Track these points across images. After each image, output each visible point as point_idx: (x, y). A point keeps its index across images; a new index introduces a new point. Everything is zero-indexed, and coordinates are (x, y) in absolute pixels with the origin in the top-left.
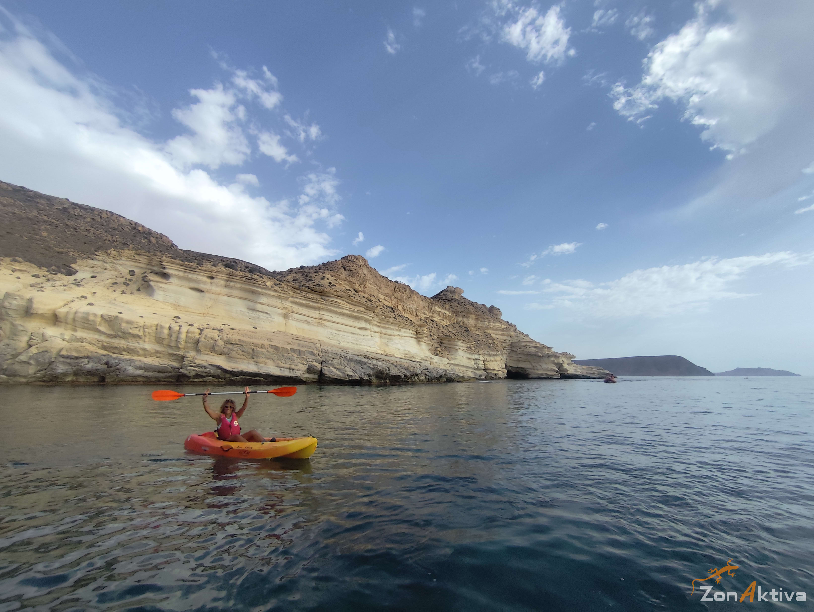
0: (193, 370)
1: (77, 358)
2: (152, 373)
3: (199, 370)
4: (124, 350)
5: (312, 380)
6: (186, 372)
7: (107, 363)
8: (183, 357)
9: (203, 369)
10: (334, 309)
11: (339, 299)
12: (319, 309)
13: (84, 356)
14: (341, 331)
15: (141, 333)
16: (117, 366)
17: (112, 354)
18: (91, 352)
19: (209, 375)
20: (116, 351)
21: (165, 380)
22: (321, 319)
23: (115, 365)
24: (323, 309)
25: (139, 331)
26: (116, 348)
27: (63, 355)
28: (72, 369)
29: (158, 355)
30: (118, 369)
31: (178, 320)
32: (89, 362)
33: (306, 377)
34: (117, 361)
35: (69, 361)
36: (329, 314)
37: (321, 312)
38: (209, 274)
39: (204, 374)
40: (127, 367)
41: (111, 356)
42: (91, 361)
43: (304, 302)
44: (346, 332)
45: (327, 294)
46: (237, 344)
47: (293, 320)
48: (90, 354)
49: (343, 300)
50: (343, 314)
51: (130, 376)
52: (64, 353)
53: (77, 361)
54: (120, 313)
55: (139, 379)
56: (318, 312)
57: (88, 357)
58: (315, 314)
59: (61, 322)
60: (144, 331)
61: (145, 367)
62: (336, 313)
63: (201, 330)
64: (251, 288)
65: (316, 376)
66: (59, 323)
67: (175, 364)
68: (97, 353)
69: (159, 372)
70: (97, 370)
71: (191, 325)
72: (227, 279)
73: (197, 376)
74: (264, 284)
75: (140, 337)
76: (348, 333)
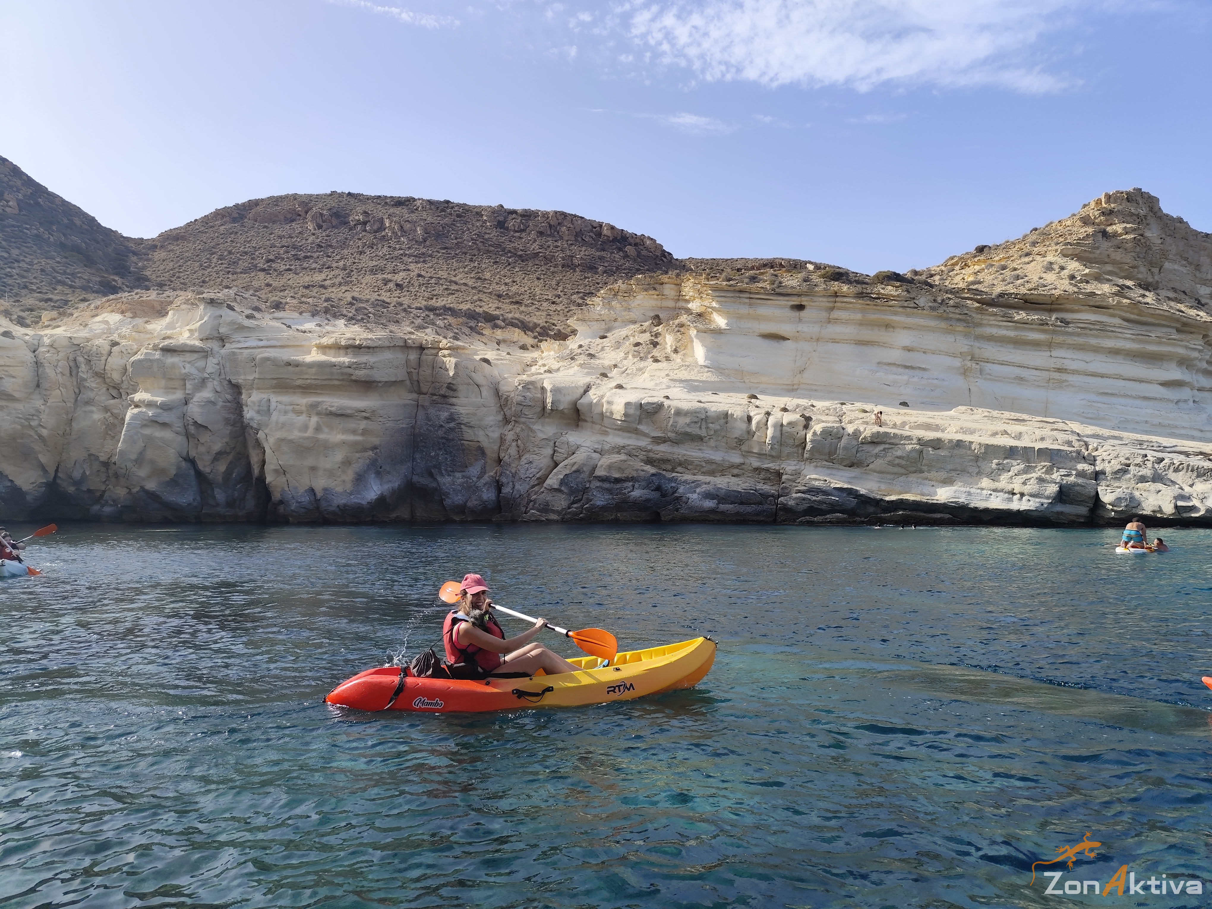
0: (804, 499)
1: (617, 481)
2: (732, 506)
3: (814, 498)
4: (680, 464)
5: (1074, 518)
6: (791, 503)
7: (658, 489)
8: (779, 475)
9: (820, 498)
10: (1093, 341)
11: (1104, 314)
12: (1049, 346)
13: (627, 477)
14: (1112, 395)
15: (703, 433)
16: (675, 492)
17: (664, 473)
18: (637, 470)
19: (834, 508)
20: (669, 467)
21: (755, 518)
22: (1059, 370)
23: (670, 491)
24: (1061, 345)
25: (700, 428)
26: (667, 461)
27: (600, 477)
28: (613, 498)
29: (736, 471)
30: (678, 498)
31: (758, 402)
32: (633, 486)
33: (1058, 513)
34: (673, 485)
35: (607, 485)
36: (1080, 355)
37: (1055, 353)
38: (796, 301)
39: (824, 507)
40: (690, 495)
41: (664, 476)
42: (637, 485)
43: (1011, 334)
44: (1126, 396)
45: (1068, 306)
46: (884, 443)
47: (985, 379)
48: (635, 474)
49: (1113, 316)
50: (1115, 352)
51: (696, 512)
52: (599, 473)
53: (618, 486)
54: (667, 397)
55: (712, 516)
56: (1048, 353)
57: (633, 479)
58: (1039, 358)
59: (585, 421)
60: (707, 428)
61: (718, 493)
62: (1096, 350)
63: (808, 419)
64: (883, 317)
65: (1083, 510)
66: (584, 424)
67: (767, 488)
68: (643, 471)
69: (742, 503)
70: (648, 500)
71: (785, 410)
72: (831, 305)
73: (812, 510)
74: (913, 305)
75: (701, 439)
76: (1131, 397)
